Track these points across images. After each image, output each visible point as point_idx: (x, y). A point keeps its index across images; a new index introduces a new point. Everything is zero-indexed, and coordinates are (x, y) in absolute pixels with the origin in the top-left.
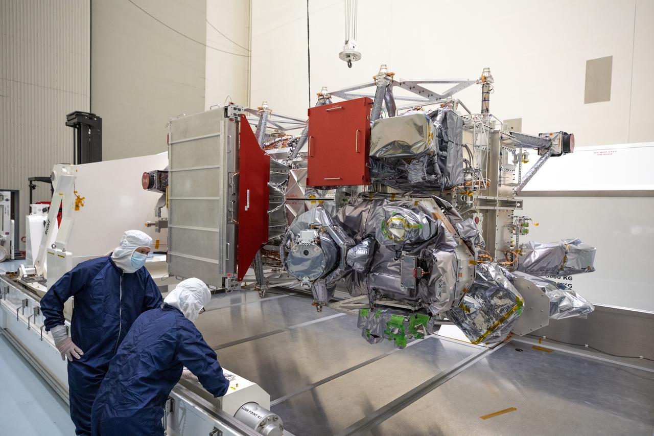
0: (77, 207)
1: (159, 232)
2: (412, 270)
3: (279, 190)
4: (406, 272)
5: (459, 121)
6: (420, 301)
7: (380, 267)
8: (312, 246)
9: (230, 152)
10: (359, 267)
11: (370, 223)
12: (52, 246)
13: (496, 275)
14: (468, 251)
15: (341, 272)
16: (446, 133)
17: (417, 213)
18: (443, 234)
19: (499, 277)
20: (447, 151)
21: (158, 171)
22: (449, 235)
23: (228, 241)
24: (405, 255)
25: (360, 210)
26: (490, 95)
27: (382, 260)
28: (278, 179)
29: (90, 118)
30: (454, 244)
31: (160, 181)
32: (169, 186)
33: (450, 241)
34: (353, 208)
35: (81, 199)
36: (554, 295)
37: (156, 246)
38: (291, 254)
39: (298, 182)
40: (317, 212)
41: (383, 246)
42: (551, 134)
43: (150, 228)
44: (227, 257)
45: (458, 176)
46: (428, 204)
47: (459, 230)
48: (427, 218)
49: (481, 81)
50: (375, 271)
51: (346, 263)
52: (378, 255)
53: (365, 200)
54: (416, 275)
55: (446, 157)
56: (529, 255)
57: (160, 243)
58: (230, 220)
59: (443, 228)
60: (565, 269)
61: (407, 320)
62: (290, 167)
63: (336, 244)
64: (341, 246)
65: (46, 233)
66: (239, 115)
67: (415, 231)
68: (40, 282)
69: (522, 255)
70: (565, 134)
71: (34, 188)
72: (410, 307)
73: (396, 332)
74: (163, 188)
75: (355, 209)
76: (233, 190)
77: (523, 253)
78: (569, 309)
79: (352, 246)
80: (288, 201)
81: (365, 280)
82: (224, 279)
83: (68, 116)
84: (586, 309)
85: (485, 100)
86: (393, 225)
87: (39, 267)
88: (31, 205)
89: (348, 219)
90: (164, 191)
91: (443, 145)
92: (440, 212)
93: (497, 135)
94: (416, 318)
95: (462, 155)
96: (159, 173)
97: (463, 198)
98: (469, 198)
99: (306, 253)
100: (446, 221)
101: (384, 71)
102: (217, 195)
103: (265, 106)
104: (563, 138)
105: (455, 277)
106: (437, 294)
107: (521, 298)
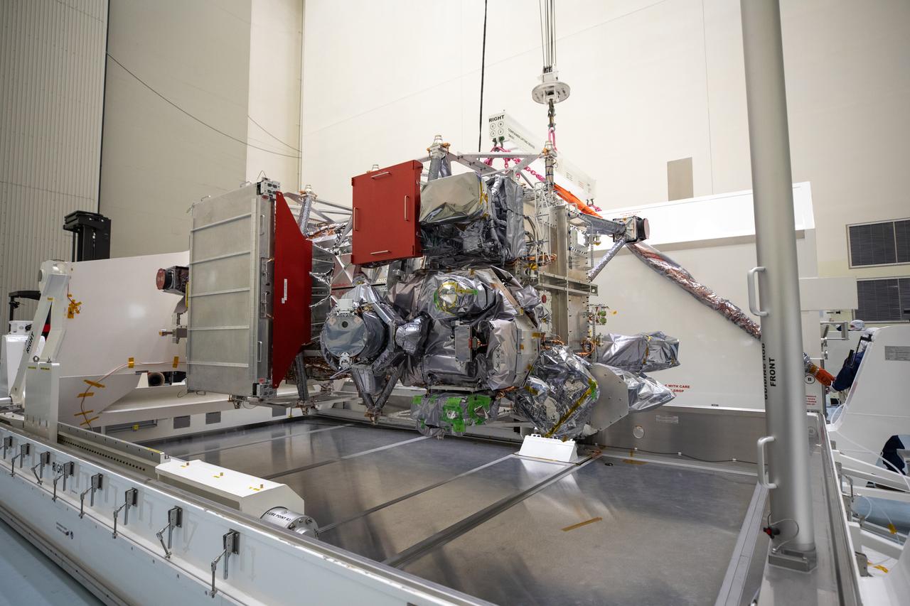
0: (71, 314)
1: (177, 343)
2: (467, 340)
3: (323, 280)
4: (461, 343)
5: (518, 190)
6: (480, 381)
7: (435, 348)
8: (351, 316)
9: (263, 234)
10: (410, 348)
11: (422, 300)
12: (34, 359)
13: (568, 357)
14: (530, 323)
15: (390, 354)
16: (504, 200)
17: (472, 279)
18: (501, 303)
19: (570, 359)
20: (506, 220)
21: (177, 267)
22: (508, 303)
23: (260, 339)
24: (459, 325)
25: (411, 286)
26: (554, 169)
27: (437, 340)
28: (322, 268)
29: (95, 220)
30: (513, 312)
31: (180, 279)
32: (190, 283)
33: (509, 309)
34: (404, 285)
35: (76, 305)
36: (632, 383)
37: (174, 364)
38: (327, 327)
39: (345, 268)
40: (362, 289)
41: (437, 323)
42: (625, 219)
43: (165, 337)
44: (259, 359)
45: (520, 248)
46: (487, 275)
47: (519, 299)
48: (483, 285)
49: (544, 154)
50: (431, 352)
51: (395, 343)
52: (433, 334)
53: (417, 276)
54: (471, 346)
55: (505, 227)
56: (609, 347)
57: (179, 361)
58: (263, 314)
59: (501, 296)
60: (647, 363)
61: (464, 401)
62: (336, 254)
63: (383, 323)
64: (389, 324)
65: (28, 351)
66: (274, 193)
67: (470, 296)
68: (15, 412)
69: (599, 346)
70: (639, 219)
71: (17, 307)
72: (469, 389)
73: (452, 416)
74: (182, 288)
75: (406, 286)
76: (266, 279)
77: (601, 344)
78: (648, 397)
79: (402, 324)
80: (334, 291)
81: (419, 365)
82: (255, 386)
83: (67, 218)
84: (667, 395)
85: (549, 174)
86: (445, 292)
87: (16, 397)
88: (10, 322)
89: (399, 298)
90: (184, 291)
91: (502, 213)
92: (500, 284)
93: (563, 210)
94: (476, 399)
95: (523, 226)
96: (178, 270)
97: (526, 273)
98: (533, 271)
99: (345, 325)
100: (507, 292)
101: (440, 142)
102: (248, 285)
103: (309, 190)
104: (637, 223)
105: (515, 349)
106: (495, 365)
107: (594, 380)
